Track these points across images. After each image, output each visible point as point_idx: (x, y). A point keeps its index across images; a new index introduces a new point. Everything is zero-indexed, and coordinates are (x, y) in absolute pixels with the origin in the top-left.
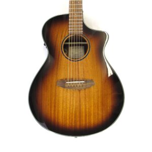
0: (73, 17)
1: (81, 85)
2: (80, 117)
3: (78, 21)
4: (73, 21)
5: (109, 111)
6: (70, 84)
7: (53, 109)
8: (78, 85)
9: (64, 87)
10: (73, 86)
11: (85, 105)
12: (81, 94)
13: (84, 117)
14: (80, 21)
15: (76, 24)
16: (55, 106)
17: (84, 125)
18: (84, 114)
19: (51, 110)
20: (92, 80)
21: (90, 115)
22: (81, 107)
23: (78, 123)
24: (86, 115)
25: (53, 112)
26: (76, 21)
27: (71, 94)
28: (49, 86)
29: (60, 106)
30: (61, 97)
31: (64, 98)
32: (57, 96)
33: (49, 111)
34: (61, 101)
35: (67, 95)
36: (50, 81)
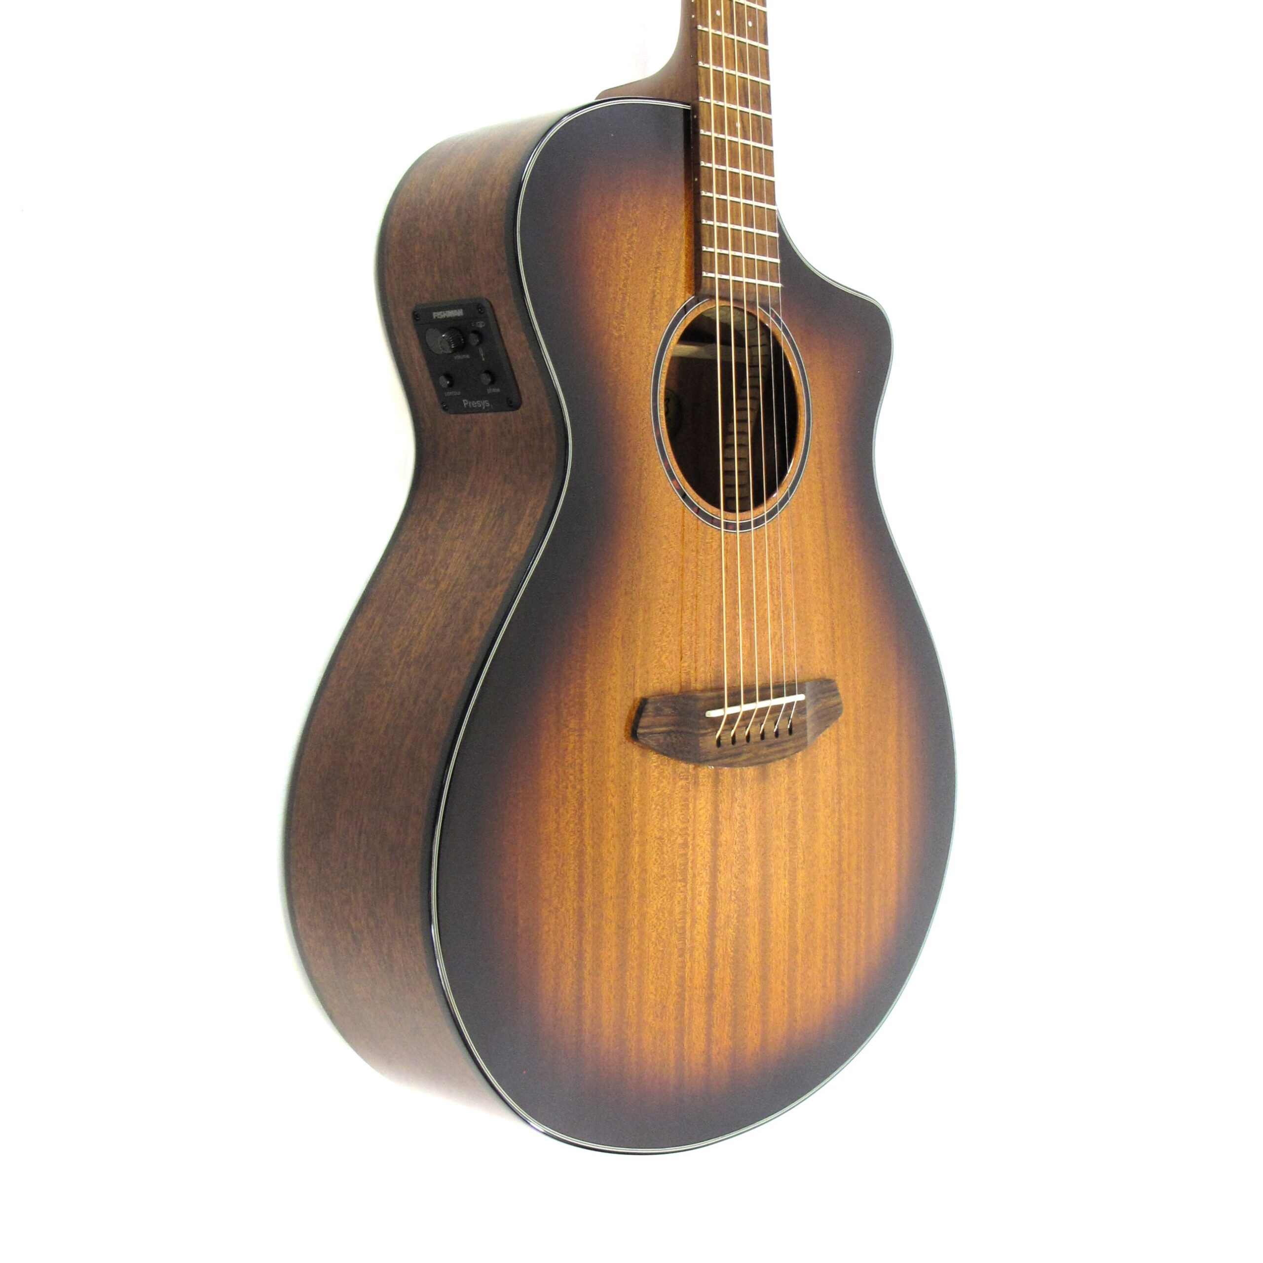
1: (783, 724)
17: (781, 1032)
24: (792, 951)
27: (719, 806)
28: (584, 753)
29: (658, 919)
30: (661, 838)
31: (680, 840)
32: (637, 838)
33: (586, 976)
34: (664, 876)
35: (695, 816)
36: (587, 713)
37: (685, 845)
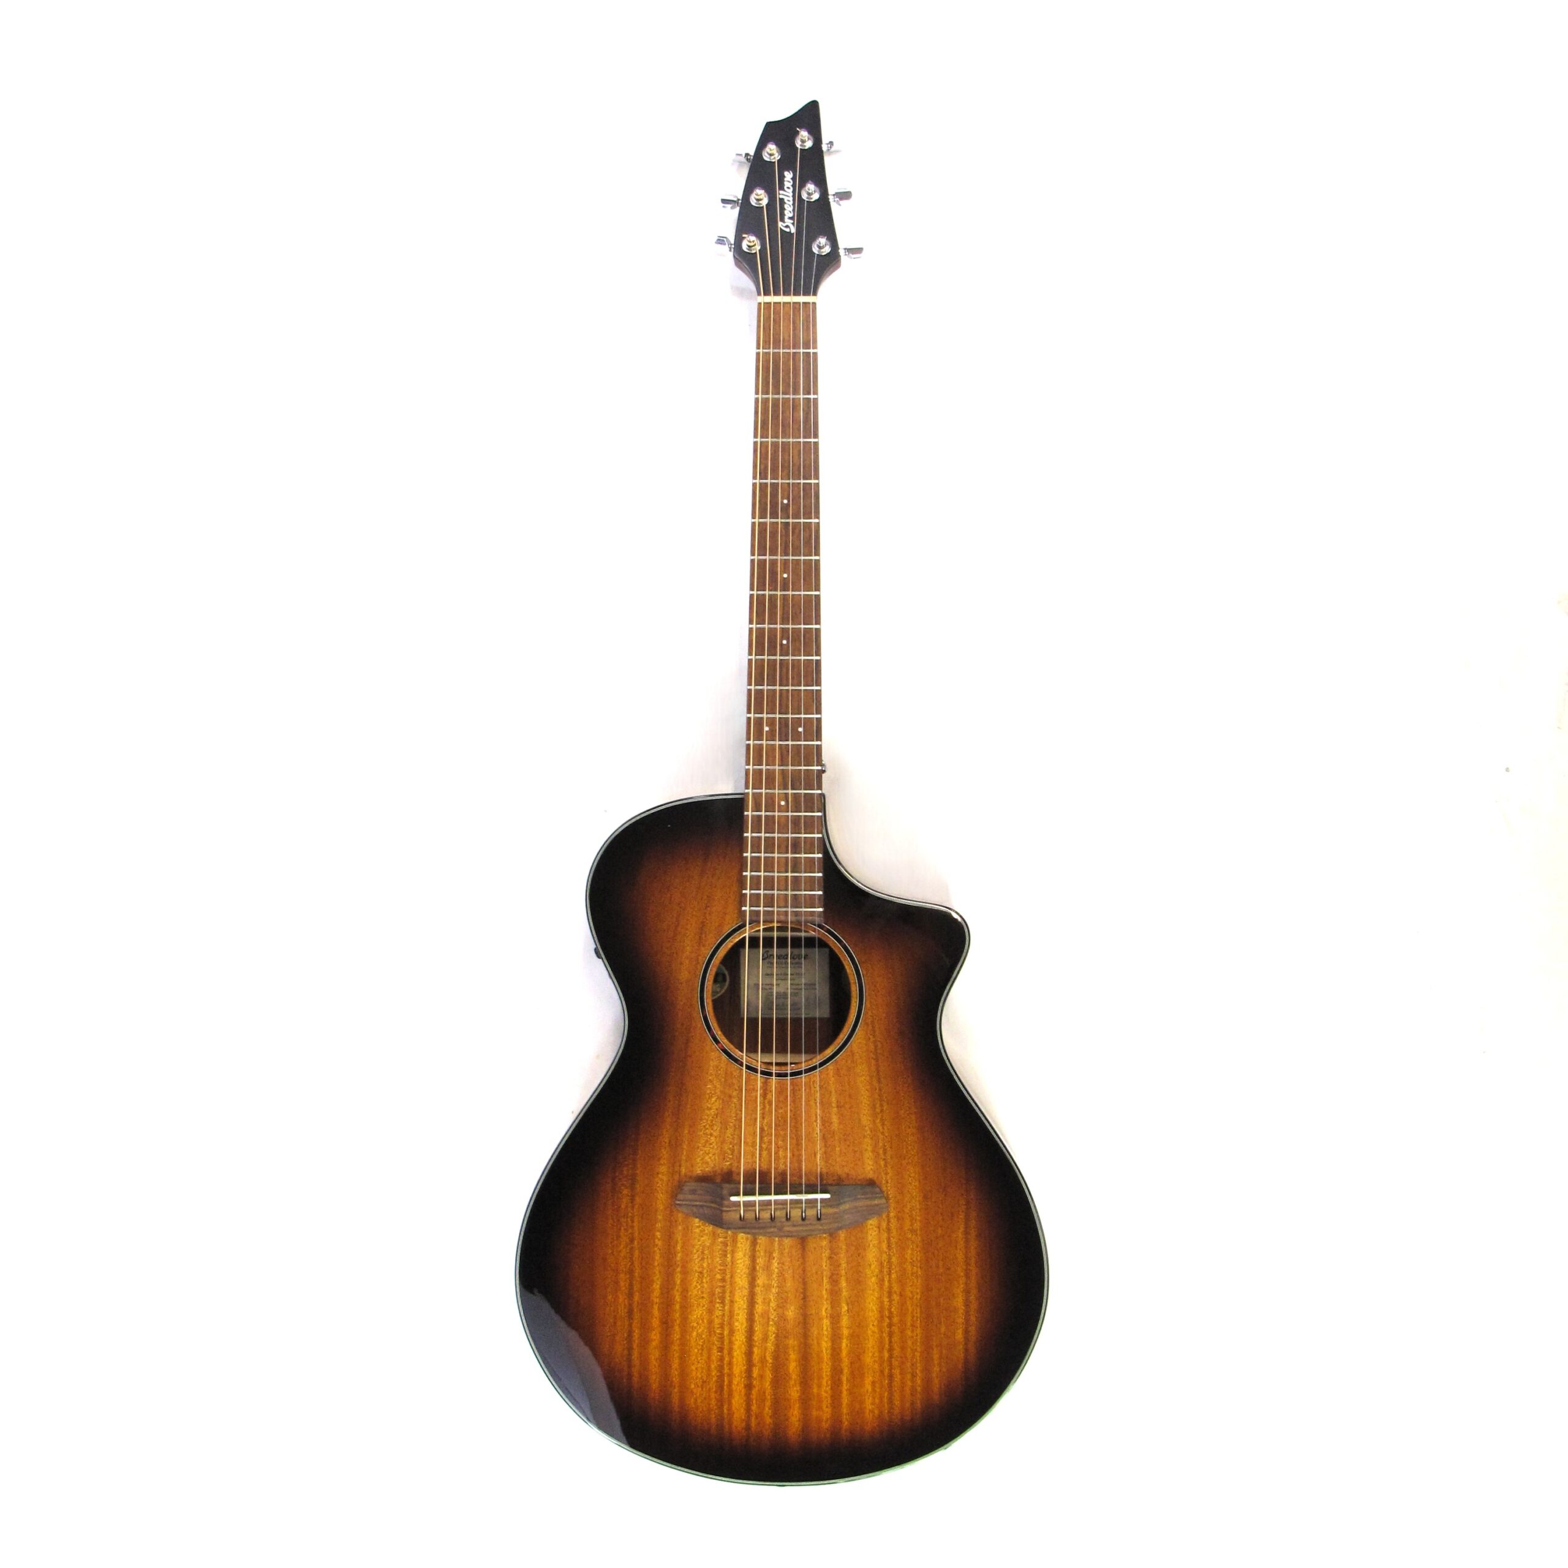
0: (770, 820)
1: (811, 1213)
2: (805, 1382)
3: (796, 846)
4: (770, 845)
5: (959, 1353)
6: (747, 1205)
7: (655, 1336)
8: (796, 1213)
9: (717, 1220)
10: (766, 1215)
11: (835, 1319)
12: (811, 1258)
13: (826, 1381)
14: (810, 846)
15: (784, 865)
16: (666, 1325)
17: (825, 1425)
18: (826, 1369)
19: (645, 1342)
20: (871, 1183)
21: (857, 1372)
22: (814, 1331)
23: (794, 1416)
24: (836, 1371)
25: (654, 1355)
26: (783, 846)
27: (756, 1260)
28: (635, 1210)
29: (697, 1323)
30: (701, 1273)
31: (718, 1276)
32: (679, 1269)
33: (635, 1346)
34: (703, 1297)
35: (732, 1263)
36: (638, 1186)
37: (723, 1280)
